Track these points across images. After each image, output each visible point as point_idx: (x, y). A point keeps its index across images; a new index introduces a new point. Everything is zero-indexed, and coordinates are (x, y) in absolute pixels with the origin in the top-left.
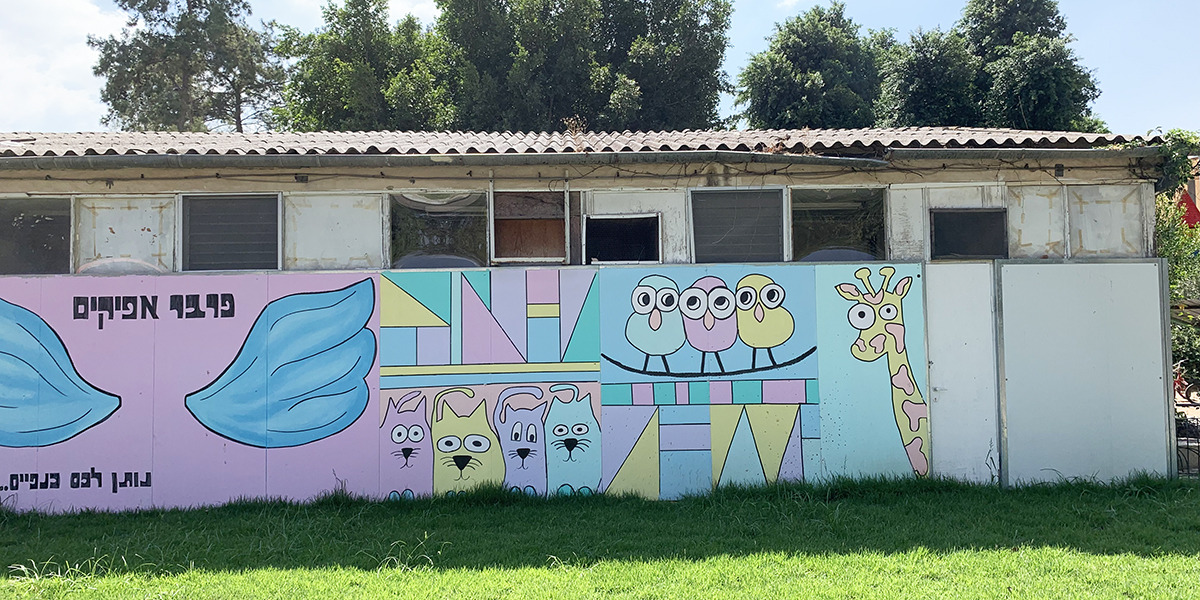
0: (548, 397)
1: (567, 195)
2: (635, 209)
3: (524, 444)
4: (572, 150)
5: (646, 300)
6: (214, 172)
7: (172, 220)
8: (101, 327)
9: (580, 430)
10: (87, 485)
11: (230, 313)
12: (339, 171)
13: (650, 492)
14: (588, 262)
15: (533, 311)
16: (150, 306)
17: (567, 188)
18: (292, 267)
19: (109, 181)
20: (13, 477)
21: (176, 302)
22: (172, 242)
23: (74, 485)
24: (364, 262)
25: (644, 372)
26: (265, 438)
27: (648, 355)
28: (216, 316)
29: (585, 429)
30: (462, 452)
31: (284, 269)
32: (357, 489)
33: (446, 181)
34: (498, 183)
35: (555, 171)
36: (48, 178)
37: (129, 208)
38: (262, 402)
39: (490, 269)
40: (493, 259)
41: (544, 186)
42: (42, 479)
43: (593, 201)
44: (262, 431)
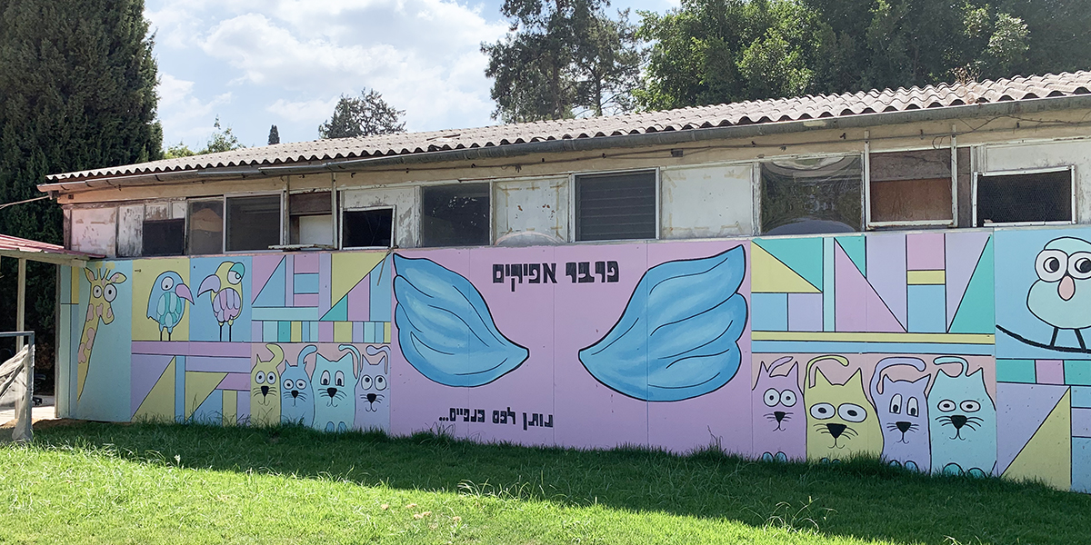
0: (932, 369)
1: (954, 152)
2: (1040, 162)
3: (904, 418)
4: (962, 103)
5: (1055, 265)
6: (600, 153)
7: (566, 198)
8: (513, 290)
9: (970, 406)
10: (505, 421)
11: (615, 279)
12: (712, 144)
13: (1059, 480)
14: (980, 224)
15: (914, 277)
16: (550, 272)
17: (955, 144)
18: (669, 236)
19: (518, 166)
20: (452, 410)
21: (571, 269)
22: (566, 216)
23: (496, 421)
24: (734, 230)
25: (1051, 347)
26: (647, 393)
27: (1056, 329)
28: (603, 281)
29: (975, 406)
30: (836, 421)
31: (661, 238)
32: (730, 447)
33: (818, 146)
34: (874, 144)
35: (940, 127)
36: (473, 166)
37: (533, 188)
38: (643, 359)
39: (865, 234)
40: (868, 223)
41: (928, 144)
42: (472, 414)
43: (986, 158)
44: (644, 387)
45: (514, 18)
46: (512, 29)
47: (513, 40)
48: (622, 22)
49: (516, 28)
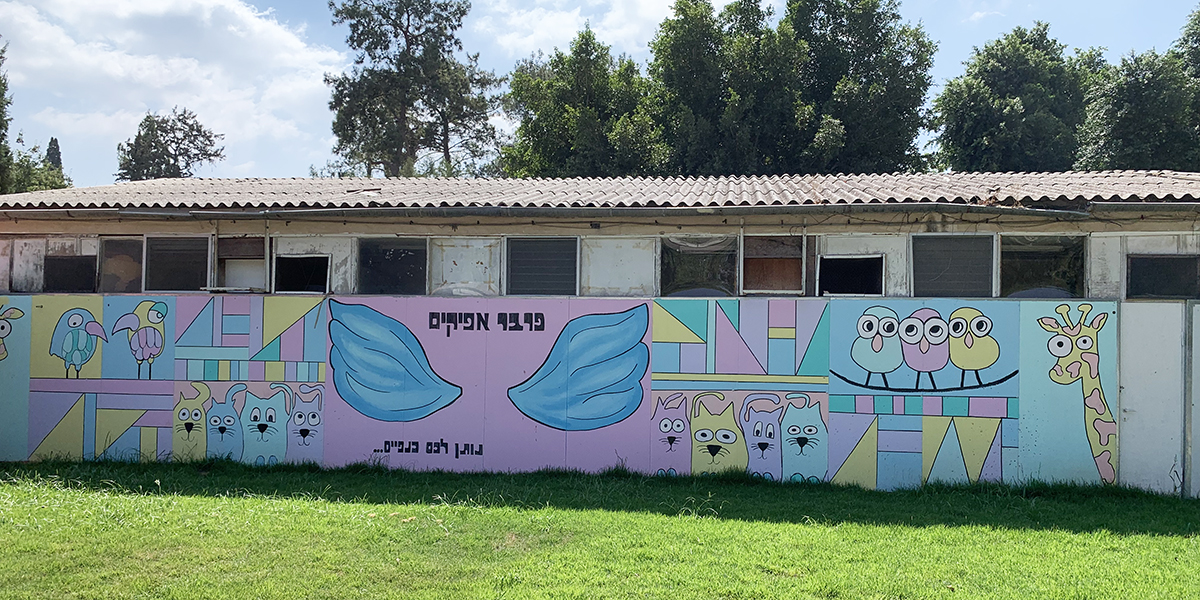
0: (784, 403)
1: (805, 239)
2: (863, 250)
3: (764, 439)
4: (812, 203)
5: (870, 326)
6: (530, 220)
7: (498, 257)
8: (448, 335)
9: (810, 430)
10: (438, 451)
11: (541, 328)
12: (624, 220)
13: (870, 484)
14: (821, 294)
15: (773, 333)
16: (483, 321)
17: (805, 233)
18: (587, 294)
19: (454, 226)
20: (387, 443)
21: (502, 318)
22: (500, 272)
23: (429, 451)
24: (639, 291)
25: (866, 386)
26: (567, 424)
27: (870, 373)
28: (531, 329)
29: (814, 430)
30: (714, 443)
31: (580, 296)
32: (632, 466)
33: (709, 228)
34: (748, 228)
35: (795, 219)
36: (411, 223)
37: (468, 246)
38: (564, 395)
39: (739, 298)
40: (742, 291)
41: (786, 232)
42: (406, 446)
43: (826, 245)
44: (563, 419)
45: (360, 52)
46: (358, 62)
47: (359, 74)
48: (471, 66)
49: (362, 62)
